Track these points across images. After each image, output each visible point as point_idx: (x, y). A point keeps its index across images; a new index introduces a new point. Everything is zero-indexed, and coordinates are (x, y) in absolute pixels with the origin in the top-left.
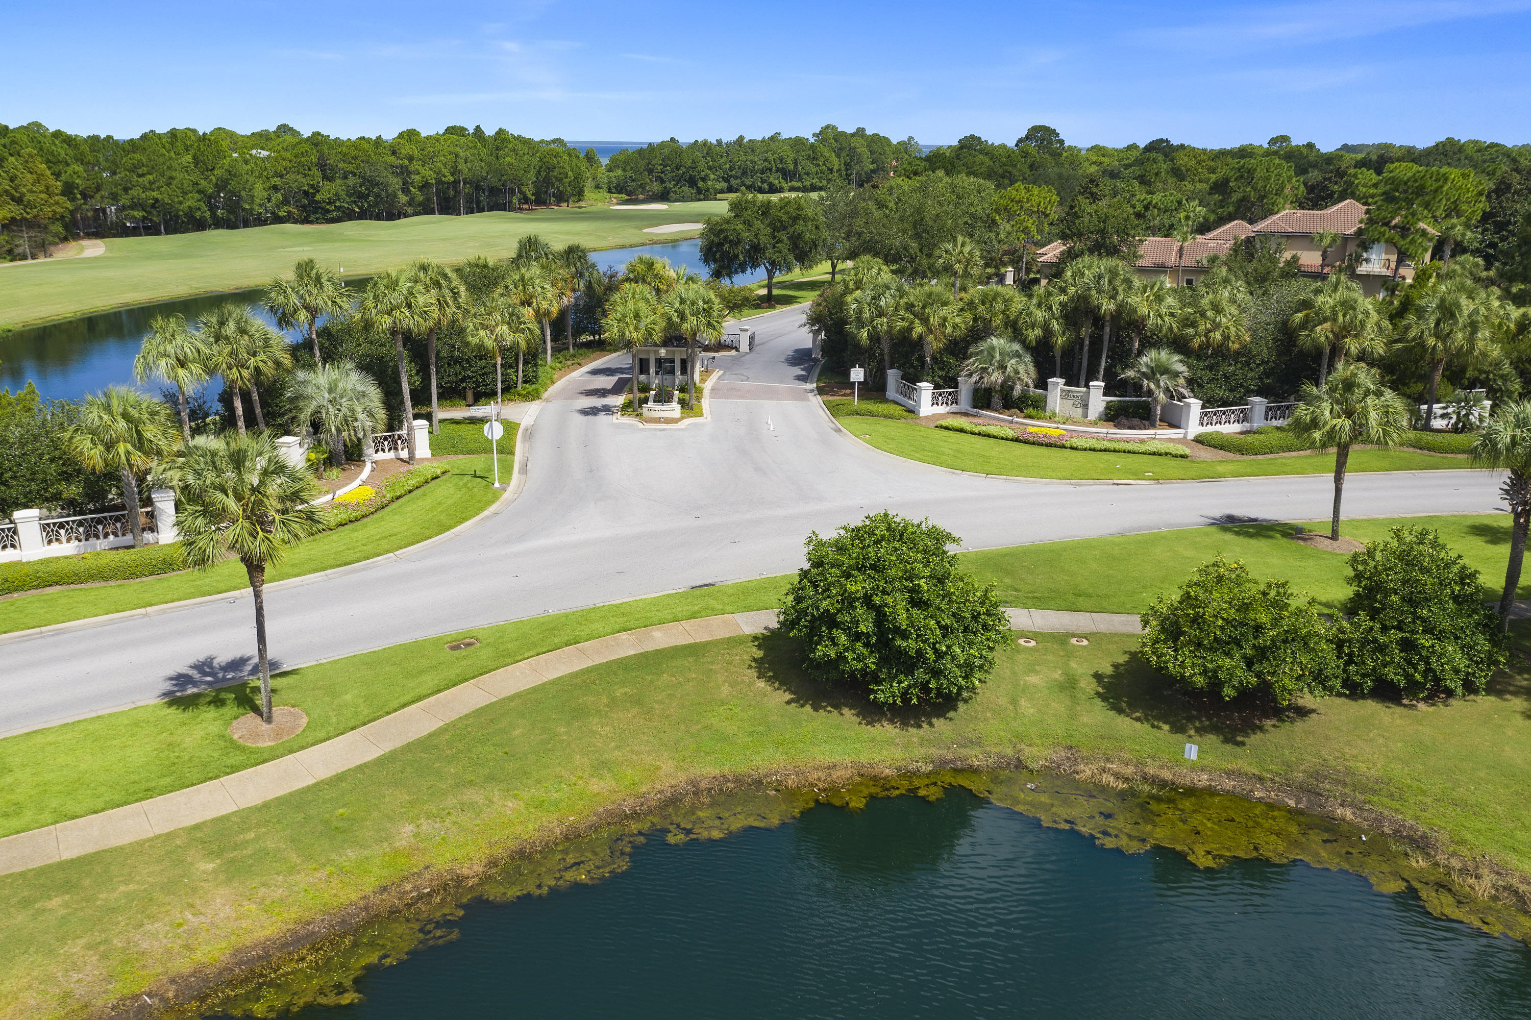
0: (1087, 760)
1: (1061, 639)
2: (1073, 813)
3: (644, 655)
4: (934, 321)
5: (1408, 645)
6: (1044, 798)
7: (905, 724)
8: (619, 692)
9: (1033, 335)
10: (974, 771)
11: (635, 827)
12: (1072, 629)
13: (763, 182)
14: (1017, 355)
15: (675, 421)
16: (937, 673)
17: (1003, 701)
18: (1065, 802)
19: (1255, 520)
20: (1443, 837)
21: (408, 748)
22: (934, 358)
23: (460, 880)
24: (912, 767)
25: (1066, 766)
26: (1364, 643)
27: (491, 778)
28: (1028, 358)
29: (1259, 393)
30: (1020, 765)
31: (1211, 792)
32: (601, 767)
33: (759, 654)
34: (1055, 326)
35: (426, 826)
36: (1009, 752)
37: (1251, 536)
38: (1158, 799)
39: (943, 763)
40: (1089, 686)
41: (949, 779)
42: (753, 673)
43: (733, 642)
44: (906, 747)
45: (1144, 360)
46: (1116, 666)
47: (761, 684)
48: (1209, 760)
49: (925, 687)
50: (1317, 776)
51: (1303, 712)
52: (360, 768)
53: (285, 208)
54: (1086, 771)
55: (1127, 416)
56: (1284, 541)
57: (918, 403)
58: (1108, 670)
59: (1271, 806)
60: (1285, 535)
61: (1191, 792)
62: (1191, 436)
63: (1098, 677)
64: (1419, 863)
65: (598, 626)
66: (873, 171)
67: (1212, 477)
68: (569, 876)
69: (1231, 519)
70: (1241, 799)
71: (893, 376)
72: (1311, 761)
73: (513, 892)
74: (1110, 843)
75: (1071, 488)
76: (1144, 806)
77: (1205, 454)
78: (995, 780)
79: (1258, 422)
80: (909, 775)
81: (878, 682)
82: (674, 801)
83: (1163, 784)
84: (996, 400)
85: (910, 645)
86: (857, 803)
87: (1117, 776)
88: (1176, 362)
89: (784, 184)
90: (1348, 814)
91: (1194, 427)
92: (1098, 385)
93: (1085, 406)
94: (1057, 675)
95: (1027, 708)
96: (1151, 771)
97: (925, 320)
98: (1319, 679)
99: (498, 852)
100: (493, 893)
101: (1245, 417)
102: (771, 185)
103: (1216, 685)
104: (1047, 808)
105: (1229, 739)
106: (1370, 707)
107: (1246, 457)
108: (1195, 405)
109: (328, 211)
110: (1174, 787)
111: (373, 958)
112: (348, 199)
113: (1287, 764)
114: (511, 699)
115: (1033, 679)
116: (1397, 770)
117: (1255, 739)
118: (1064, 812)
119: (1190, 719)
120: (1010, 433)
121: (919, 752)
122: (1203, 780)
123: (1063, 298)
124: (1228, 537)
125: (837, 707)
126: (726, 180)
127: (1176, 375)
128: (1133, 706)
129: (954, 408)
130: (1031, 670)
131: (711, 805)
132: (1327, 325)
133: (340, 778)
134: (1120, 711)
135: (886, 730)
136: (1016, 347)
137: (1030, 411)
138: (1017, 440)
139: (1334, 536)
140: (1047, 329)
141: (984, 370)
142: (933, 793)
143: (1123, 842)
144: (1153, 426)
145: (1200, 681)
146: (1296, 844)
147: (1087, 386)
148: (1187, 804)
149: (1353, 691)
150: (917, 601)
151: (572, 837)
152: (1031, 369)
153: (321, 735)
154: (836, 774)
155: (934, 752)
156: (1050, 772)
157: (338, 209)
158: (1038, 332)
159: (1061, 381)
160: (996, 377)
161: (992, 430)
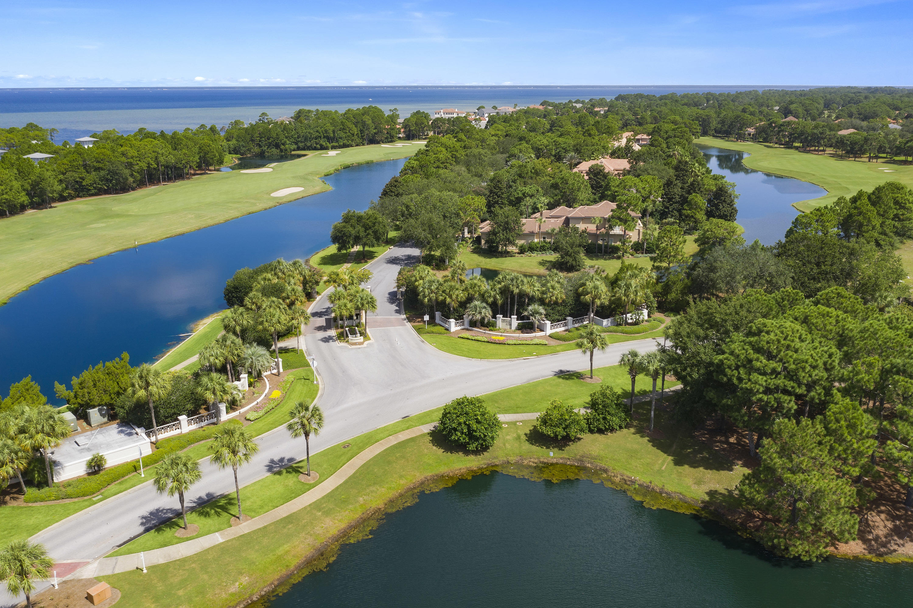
0: (525, 459)
1: (514, 423)
2: (524, 473)
3: (399, 443)
4: (454, 297)
5: (604, 419)
6: (516, 471)
7: (476, 455)
8: (398, 455)
9: (491, 300)
10: (497, 465)
11: (416, 491)
12: (517, 420)
13: (316, 144)
14: (485, 308)
15: (362, 343)
16: (485, 441)
17: (501, 445)
18: (521, 471)
19: (568, 371)
20: (611, 468)
21: (350, 478)
22: (454, 309)
23: (380, 509)
24: (481, 466)
25: (520, 461)
26: (594, 419)
27: (375, 484)
28: (489, 309)
29: (570, 316)
30: (508, 462)
31: (557, 464)
32: (401, 477)
33: (431, 438)
34: (498, 297)
35: (365, 497)
36: (505, 459)
37: (567, 379)
38: (544, 467)
39: (489, 464)
40: (524, 438)
41: (491, 469)
42: (431, 444)
43: (423, 435)
44: (478, 461)
45: (530, 308)
46: (530, 431)
47: (435, 448)
48: (556, 455)
49: (482, 445)
50: (583, 456)
51: (579, 439)
52: (341, 485)
53: (67, 191)
54: (526, 462)
55: (526, 328)
56: (576, 380)
57: (450, 325)
58: (528, 432)
59: (571, 466)
60: (578, 377)
61: (552, 464)
62: (548, 334)
63: (526, 434)
64: (605, 475)
65: (382, 435)
66: (375, 133)
67: (555, 352)
68: (406, 505)
69: (561, 372)
70: (564, 465)
71: (438, 314)
72: (581, 453)
73: (394, 510)
74: (533, 480)
75: (509, 363)
76: (541, 470)
77: (553, 342)
78: (503, 467)
79: (570, 326)
80: (481, 469)
81: (469, 444)
82: (422, 483)
83: (545, 463)
84: (478, 324)
85: (477, 434)
86: (470, 478)
87: (533, 462)
88: (542, 310)
89: (328, 144)
90: (589, 465)
91: (549, 331)
92: (514, 317)
93: (511, 325)
94: (515, 435)
95: (508, 446)
96: (542, 460)
97: (451, 297)
98: (582, 430)
99: (386, 502)
100: (390, 511)
101: (565, 325)
102: (321, 145)
103: (556, 436)
104: (517, 473)
105: (560, 449)
106: (597, 435)
107: (567, 343)
108: (548, 323)
109: (90, 190)
110: (548, 464)
111: (370, 528)
112: (101, 183)
113: (575, 454)
114: (369, 461)
115: (508, 437)
116: (602, 453)
117: (567, 448)
118: (521, 474)
119: (551, 445)
120: (486, 340)
121: (482, 462)
122: (555, 461)
123: (500, 286)
124: (561, 380)
125: (457, 452)
126: (296, 143)
127: (541, 314)
128: (536, 442)
129: (462, 327)
130: (507, 434)
131: (433, 483)
132: (589, 295)
133: (337, 488)
134: (533, 444)
135: (472, 457)
136: (484, 305)
137: (491, 328)
138: (488, 342)
139: (591, 378)
140: (495, 297)
141: (474, 314)
142: (488, 473)
143: (536, 479)
144: (535, 331)
145: (552, 435)
146: (577, 474)
147: (510, 317)
148: (551, 468)
149: (591, 431)
150: (478, 422)
151: (401, 495)
152: (491, 313)
153: (325, 478)
154: (462, 471)
155: (486, 462)
156: (516, 463)
157: (95, 188)
158: (492, 299)
159: (501, 316)
160: (478, 317)
161: (479, 338)
